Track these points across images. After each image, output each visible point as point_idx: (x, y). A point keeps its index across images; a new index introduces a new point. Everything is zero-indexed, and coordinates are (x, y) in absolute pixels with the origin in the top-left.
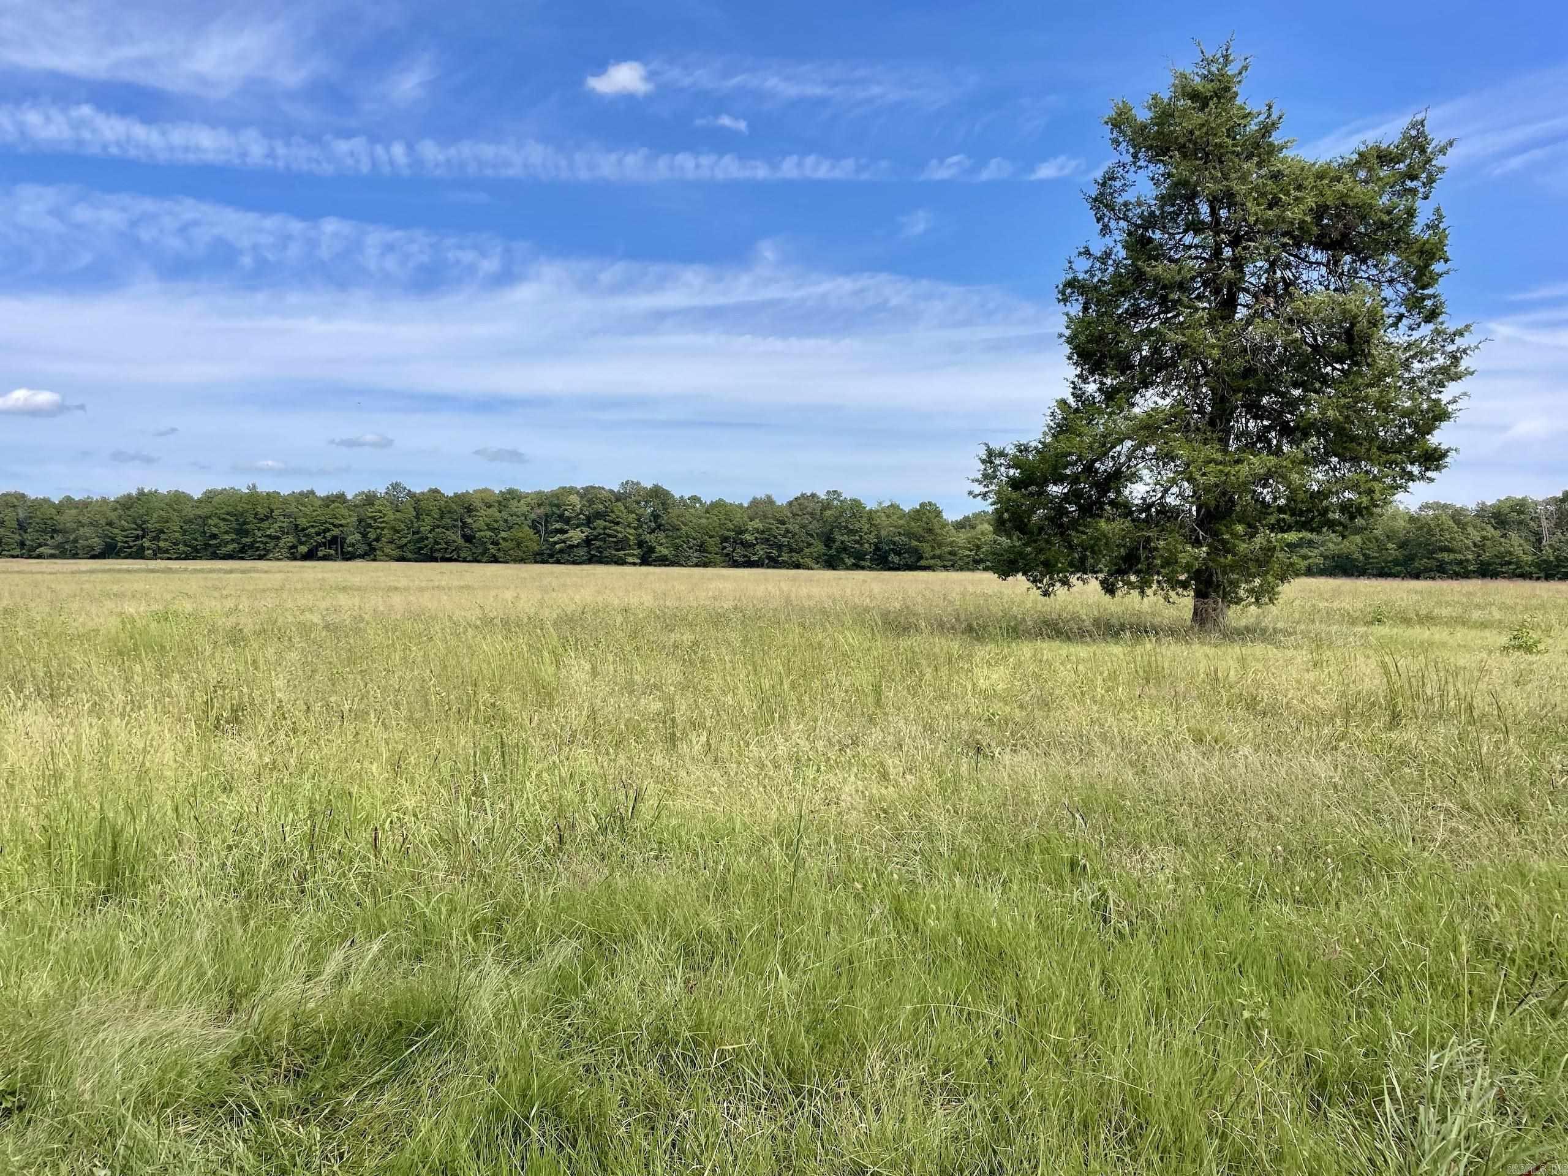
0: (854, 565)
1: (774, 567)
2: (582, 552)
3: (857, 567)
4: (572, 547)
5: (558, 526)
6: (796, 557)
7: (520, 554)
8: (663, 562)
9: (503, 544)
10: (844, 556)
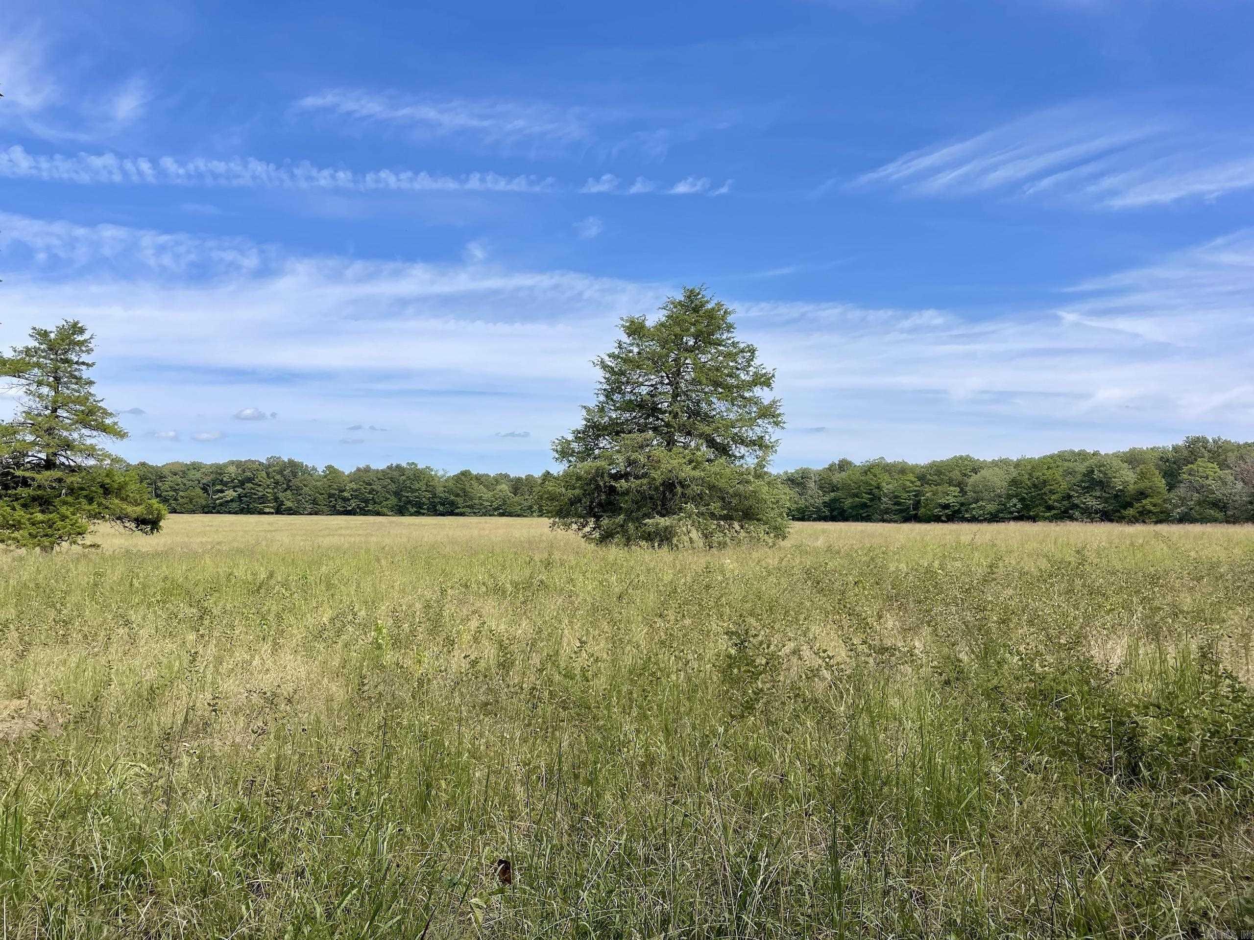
0: (416, 512)
1: (364, 515)
2: (234, 505)
3: (418, 514)
4: (227, 502)
5: (219, 487)
6: (378, 508)
7: (192, 506)
8: (291, 512)
9: (181, 500)
10: (409, 506)
